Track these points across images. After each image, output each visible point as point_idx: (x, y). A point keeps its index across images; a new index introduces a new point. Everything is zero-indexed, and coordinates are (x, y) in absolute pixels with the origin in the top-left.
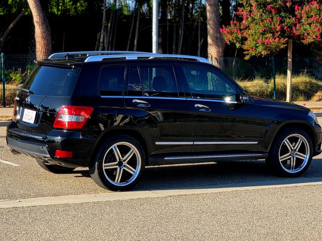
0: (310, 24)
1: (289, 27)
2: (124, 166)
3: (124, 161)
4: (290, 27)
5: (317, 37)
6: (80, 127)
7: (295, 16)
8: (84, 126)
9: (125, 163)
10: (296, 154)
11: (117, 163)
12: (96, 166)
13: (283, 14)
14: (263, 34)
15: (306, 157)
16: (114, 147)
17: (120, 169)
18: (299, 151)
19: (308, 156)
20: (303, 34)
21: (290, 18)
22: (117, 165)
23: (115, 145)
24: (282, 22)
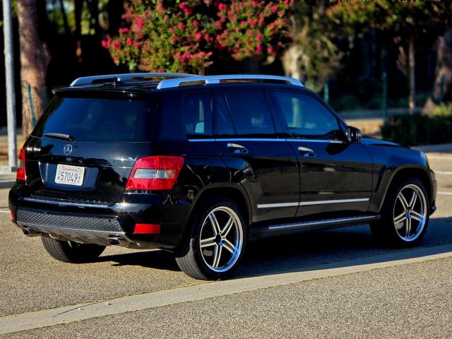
0: (243, 31)
1: (211, 35)
2: (223, 242)
3: (223, 235)
4: (213, 36)
5: (256, 48)
6: (170, 187)
7: (217, 19)
8: (175, 186)
9: (223, 238)
10: (411, 214)
11: (215, 238)
12: (191, 244)
13: (199, 16)
14: (175, 47)
15: (422, 218)
16: (211, 215)
17: (219, 247)
18: (414, 210)
19: (424, 216)
20: (233, 46)
21: (210, 22)
22: (214, 241)
23: (212, 212)
24: (201, 29)
